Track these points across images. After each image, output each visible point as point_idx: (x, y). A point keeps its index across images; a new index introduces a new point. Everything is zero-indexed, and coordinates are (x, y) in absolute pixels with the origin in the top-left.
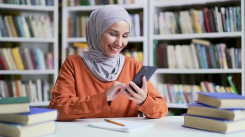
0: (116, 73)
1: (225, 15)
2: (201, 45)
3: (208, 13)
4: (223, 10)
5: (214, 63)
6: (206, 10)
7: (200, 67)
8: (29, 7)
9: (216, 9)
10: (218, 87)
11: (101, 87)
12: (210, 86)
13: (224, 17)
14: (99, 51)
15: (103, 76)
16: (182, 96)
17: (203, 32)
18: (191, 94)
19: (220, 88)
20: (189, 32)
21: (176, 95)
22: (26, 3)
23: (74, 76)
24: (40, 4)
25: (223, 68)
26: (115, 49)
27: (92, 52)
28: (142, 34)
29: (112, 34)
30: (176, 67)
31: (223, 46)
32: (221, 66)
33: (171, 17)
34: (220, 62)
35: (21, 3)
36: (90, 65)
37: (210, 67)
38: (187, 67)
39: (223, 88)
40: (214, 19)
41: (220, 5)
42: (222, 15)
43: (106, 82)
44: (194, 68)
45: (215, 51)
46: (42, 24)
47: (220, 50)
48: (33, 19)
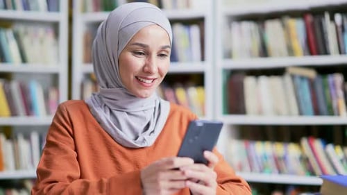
0: (153, 132)
1: (343, 27)
2: (302, 78)
3: (313, 24)
4: (338, 17)
5: (323, 107)
6: (310, 18)
7: (301, 113)
8: (19, 13)
9: (327, 16)
10: (330, 148)
11: (125, 157)
12: (318, 144)
13: (340, 30)
14: (118, 90)
15: (128, 136)
16: (271, 162)
17: (305, 55)
18: (285, 158)
19: (335, 148)
20: (281, 55)
21: (260, 161)
22: (14, 8)
23: (73, 136)
24: (37, 9)
25: (339, 115)
26: (147, 81)
27: (107, 93)
28: (203, 58)
29: (136, 53)
30: (260, 112)
31: (338, 79)
32: (336, 112)
33: (251, 31)
34: (335, 104)
35: (5, 7)
36: (104, 116)
37: (317, 112)
38: (278, 113)
39: (338, 149)
40: (323, 34)
41: (333, 10)
42: (336, 27)
43: (133, 149)
44: (290, 114)
45: (325, 86)
46: (42, 42)
47: (334, 85)
48: (26, 33)
